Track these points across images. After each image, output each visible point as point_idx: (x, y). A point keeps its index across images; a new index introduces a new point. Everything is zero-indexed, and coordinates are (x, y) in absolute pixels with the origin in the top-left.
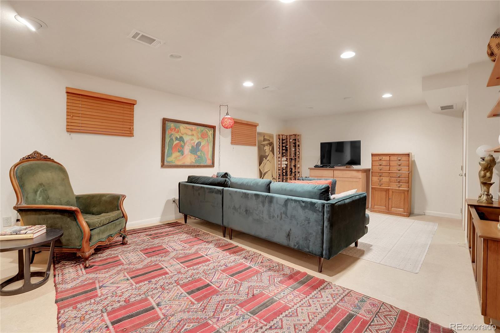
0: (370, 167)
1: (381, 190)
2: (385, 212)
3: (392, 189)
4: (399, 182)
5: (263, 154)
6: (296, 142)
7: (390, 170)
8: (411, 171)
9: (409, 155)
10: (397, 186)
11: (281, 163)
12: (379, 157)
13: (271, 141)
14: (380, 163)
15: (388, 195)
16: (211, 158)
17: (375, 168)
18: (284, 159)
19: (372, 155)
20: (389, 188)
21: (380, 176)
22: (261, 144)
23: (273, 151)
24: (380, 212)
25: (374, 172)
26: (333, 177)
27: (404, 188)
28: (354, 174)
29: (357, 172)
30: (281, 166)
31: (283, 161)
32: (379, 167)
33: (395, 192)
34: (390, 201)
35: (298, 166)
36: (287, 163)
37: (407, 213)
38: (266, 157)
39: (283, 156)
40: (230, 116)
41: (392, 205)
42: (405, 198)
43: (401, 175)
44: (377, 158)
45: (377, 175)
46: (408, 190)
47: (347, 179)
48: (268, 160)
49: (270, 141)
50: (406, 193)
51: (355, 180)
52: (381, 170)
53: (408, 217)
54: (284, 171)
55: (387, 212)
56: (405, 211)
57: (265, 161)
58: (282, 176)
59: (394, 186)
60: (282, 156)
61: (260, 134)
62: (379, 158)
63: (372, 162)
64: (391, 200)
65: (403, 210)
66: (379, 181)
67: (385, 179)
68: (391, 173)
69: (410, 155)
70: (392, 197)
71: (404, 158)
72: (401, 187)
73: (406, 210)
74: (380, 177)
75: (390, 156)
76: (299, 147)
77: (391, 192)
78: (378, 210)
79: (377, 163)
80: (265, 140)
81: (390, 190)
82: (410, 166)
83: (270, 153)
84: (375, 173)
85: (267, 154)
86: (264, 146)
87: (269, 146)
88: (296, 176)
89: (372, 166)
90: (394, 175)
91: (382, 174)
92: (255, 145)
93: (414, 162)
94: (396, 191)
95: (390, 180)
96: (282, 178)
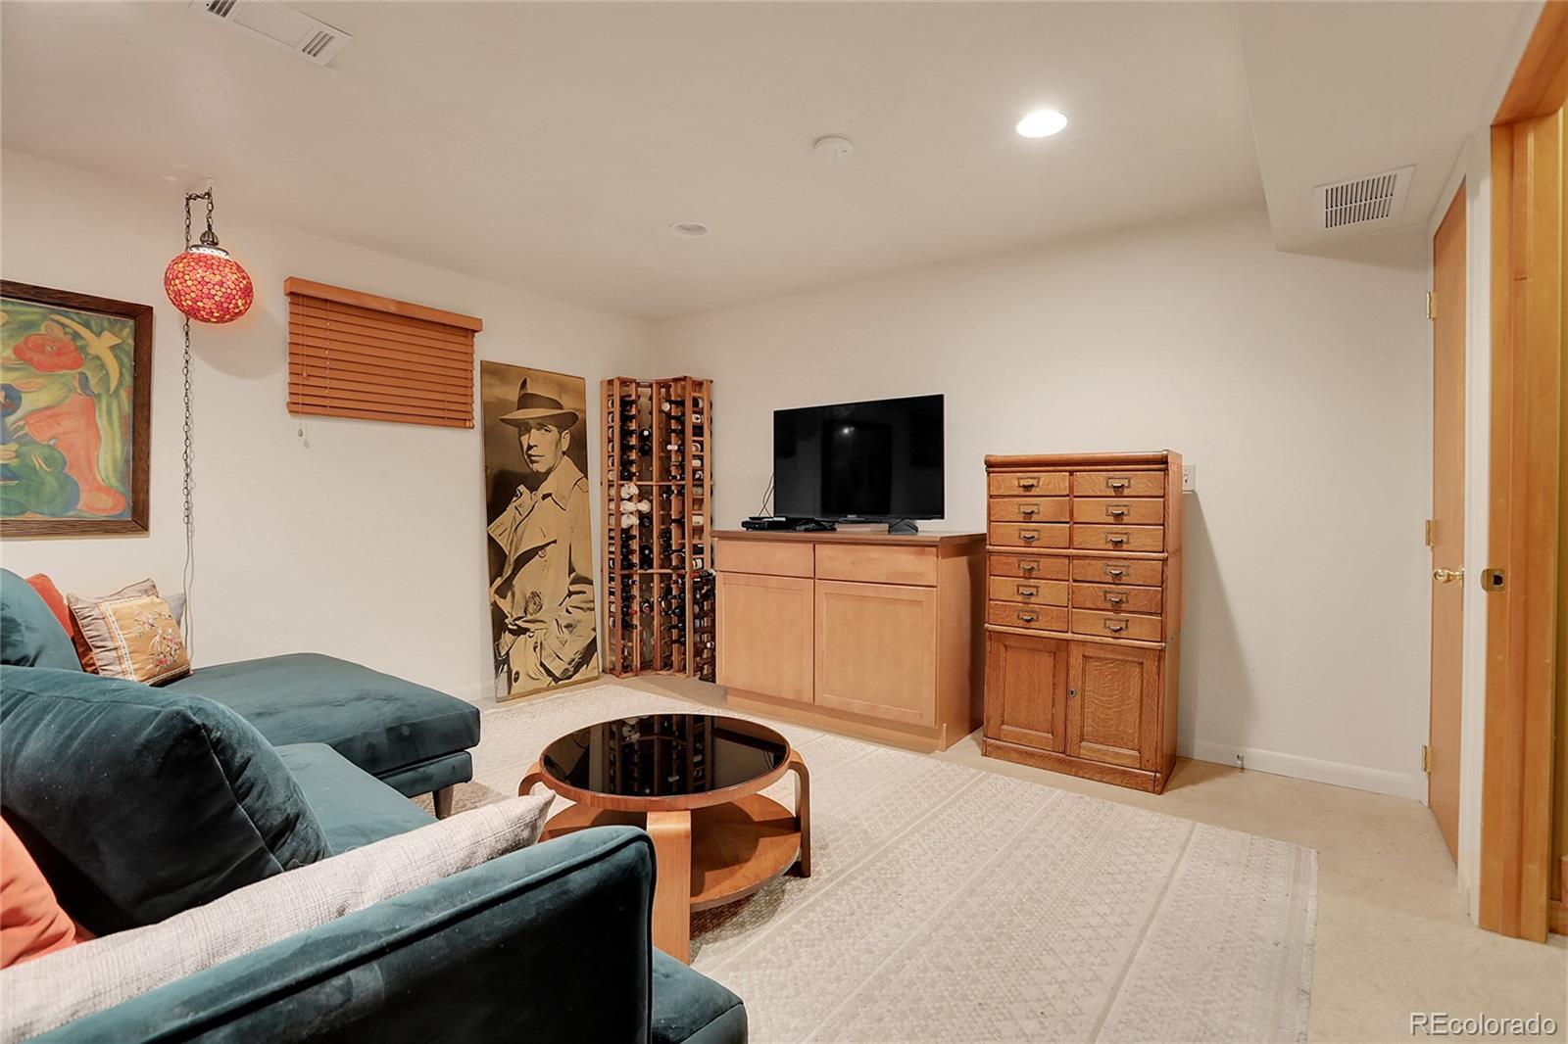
0: (980, 527)
1: (1034, 644)
2: (1050, 758)
3: (1084, 643)
4: (1117, 607)
5: (514, 465)
6: (683, 415)
7: (1076, 545)
8: (1179, 551)
9: (1166, 463)
10: (1105, 627)
11: (618, 507)
12: (1019, 479)
13: (569, 404)
14: (1028, 504)
15: (1063, 674)
16: (114, 483)
17: (1001, 529)
18: (631, 489)
19: (991, 465)
20: (1069, 636)
21: (1029, 574)
22: (503, 420)
23: (578, 452)
24: (1025, 757)
25: (1000, 553)
26: (814, 578)
27: (1141, 634)
28: (904, 561)
29: (917, 554)
30: (618, 521)
31: (630, 500)
32: (1021, 530)
33: (1099, 659)
34: (1075, 702)
35: (697, 520)
36: (644, 507)
37: (1155, 772)
38: (534, 481)
39: (626, 476)
40: (222, 255)
41: (1082, 727)
42: (1145, 692)
43: (1124, 570)
44: (1011, 481)
45: (1015, 572)
46: (1163, 650)
47: (870, 591)
48: (545, 497)
49: (561, 408)
50: (1151, 665)
51: (906, 593)
52: (1029, 541)
53: (1160, 794)
54: (635, 545)
55: (1060, 761)
56: (1144, 759)
57: (525, 496)
58: (623, 568)
59: (1092, 628)
60: (622, 479)
61: (492, 370)
62: (1023, 483)
63: (989, 504)
64: (1078, 697)
65: (1136, 753)
66: (1020, 599)
67: (1051, 592)
68: (1079, 557)
69: (1172, 468)
70: (1083, 683)
71: (1141, 482)
72: (1124, 634)
73: (1149, 754)
74: (1026, 582)
75: (1071, 473)
76: (701, 434)
77: (1076, 661)
78: (1016, 750)
79: (1012, 509)
80: (526, 400)
81: (1073, 648)
82: (1171, 521)
83: (562, 464)
84: (1003, 559)
85: (540, 467)
86: (524, 427)
87: (555, 429)
88: (684, 568)
89: (990, 521)
90: (1095, 570)
91: (1035, 565)
92: (462, 421)
93: (1190, 500)
94: (1103, 654)
95: (1071, 592)
96: (623, 577)
